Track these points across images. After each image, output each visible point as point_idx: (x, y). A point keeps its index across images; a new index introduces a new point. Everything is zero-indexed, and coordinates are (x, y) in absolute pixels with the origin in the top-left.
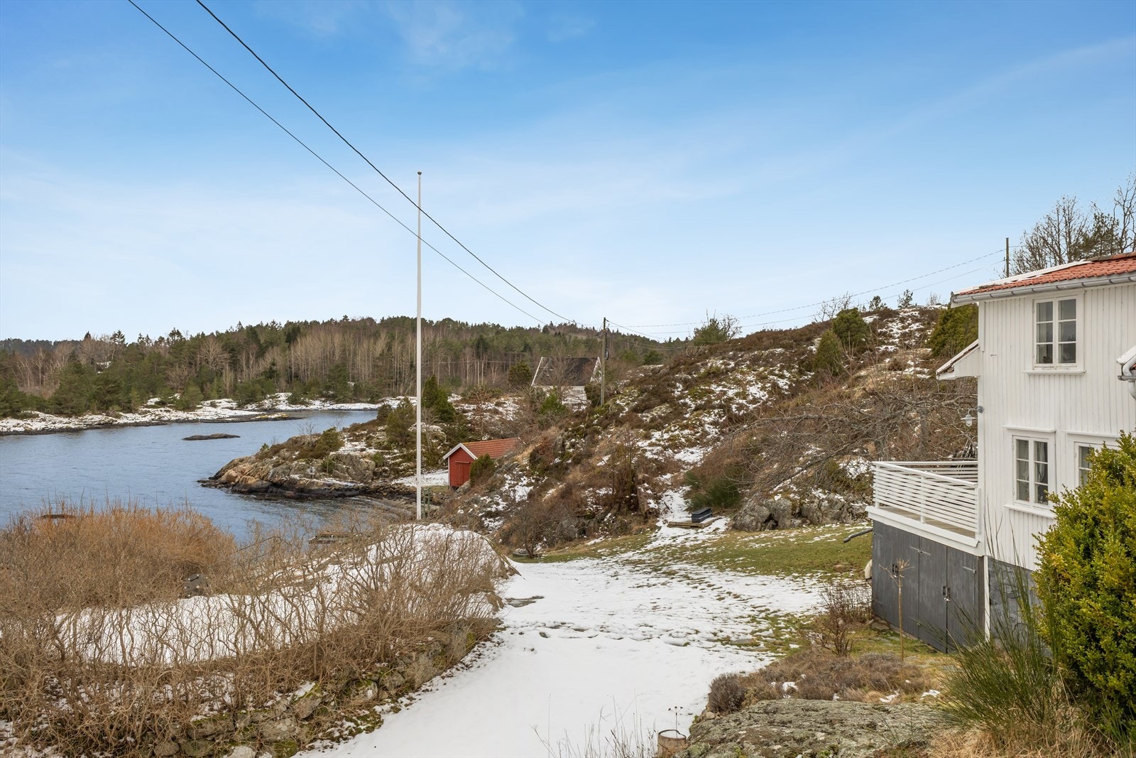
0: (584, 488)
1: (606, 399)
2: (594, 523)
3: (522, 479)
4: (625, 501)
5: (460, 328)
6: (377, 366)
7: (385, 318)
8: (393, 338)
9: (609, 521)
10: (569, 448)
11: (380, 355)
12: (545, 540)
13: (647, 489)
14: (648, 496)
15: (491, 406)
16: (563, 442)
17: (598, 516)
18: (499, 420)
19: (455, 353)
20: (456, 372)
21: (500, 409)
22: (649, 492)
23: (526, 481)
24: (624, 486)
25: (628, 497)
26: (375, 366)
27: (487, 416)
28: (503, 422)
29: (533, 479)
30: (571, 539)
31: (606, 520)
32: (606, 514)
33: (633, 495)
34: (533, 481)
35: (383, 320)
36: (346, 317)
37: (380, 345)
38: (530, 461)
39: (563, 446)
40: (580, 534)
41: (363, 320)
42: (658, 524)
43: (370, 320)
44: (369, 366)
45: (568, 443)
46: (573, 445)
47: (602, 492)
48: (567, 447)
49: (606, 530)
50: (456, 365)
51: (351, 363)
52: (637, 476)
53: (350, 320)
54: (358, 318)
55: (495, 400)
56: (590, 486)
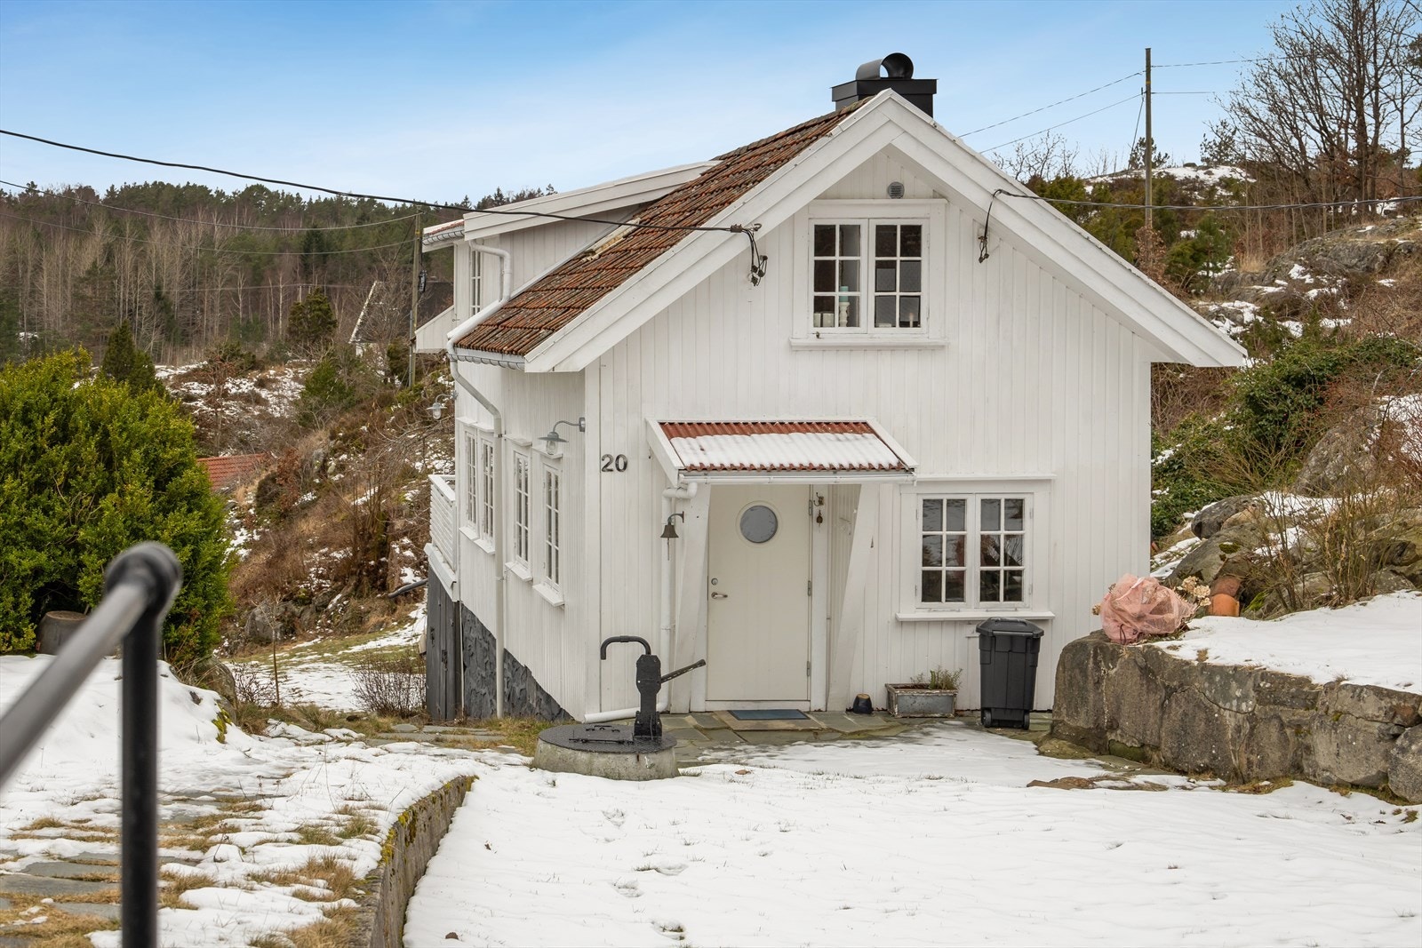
0: (312, 548)
1: (419, 374)
2: (312, 613)
3: (238, 533)
4: (367, 571)
5: (286, 207)
6: (83, 298)
7: (118, 188)
8: (119, 231)
9: (336, 607)
10: (334, 474)
11: (89, 272)
12: (226, 644)
13: (404, 548)
14: (406, 562)
15: (246, 386)
16: (325, 461)
17: (316, 601)
18: (260, 417)
19: (255, 268)
20: (256, 308)
21: (264, 393)
22: (408, 553)
23: (244, 537)
24: (366, 543)
25: (372, 563)
26: (78, 297)
27: (232, 410)
28: (267, 419)
29: (258, 533)
30: (268, 642)
31: (330, 606)
32: (333, 594)
33: (383, 559)
34: (256, 537)
35: (111, 192)
36: (33, 185)
37: (90, 254)
38: (257, 497)
39: (324, 467)
40: (286, 633)
41: (68, 192)
42: (413, 615)
43: (87, 192)
44: (65, 299)
45: (332, 464)
46: (341, 467)
47: (338, 555)
48: (330, 470)
49: (329, 626)
50: (256, 293)
51: (28, 289)
52: (393, 525)
53: (41, 194)
54: (58, 189)
55: (257, 375)
56: (322, 545)
